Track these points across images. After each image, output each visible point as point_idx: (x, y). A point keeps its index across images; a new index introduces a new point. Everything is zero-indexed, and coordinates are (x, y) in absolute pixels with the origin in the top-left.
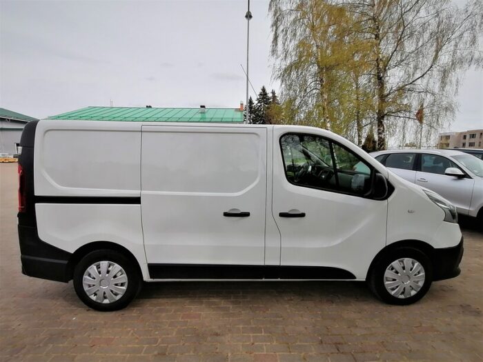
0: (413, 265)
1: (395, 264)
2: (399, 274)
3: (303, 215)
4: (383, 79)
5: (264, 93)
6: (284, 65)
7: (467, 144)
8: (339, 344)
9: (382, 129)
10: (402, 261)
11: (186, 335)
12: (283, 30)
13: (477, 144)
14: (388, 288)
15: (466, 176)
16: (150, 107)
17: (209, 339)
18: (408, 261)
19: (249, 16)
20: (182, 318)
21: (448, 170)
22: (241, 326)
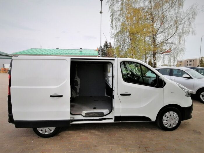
0: (174, 114)
1: (167, 114)
2: (169, 118)
3: (130, 95)
4: (155, 38)
5: (106, 44)
6: (116, 32)
7: (189, 65)
8: (147, 148)
9: (155, 58)
10: (170, 113)
11: (83, 147)
12: (115, 18)
13: (192, 65)
14: (164, 124)
15: (190, 78)
16: (58, 49)
17: (93, 148)
18: (172, 113)
19: (101, 12)
20: (80, 140)
21: (184, 76)
22: (105, 142)
